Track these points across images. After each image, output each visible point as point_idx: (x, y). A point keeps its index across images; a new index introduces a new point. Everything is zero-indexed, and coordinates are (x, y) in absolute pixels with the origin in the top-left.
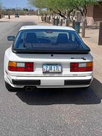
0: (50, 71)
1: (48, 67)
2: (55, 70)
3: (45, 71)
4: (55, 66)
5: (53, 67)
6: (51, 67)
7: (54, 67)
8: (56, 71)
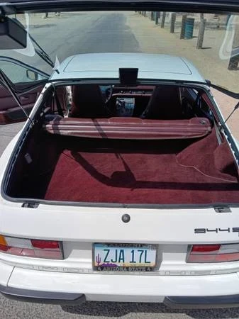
0: (118, 264)
1: (113, 250)
2: (137, 259)
3: (102, 262)
4: (136, 250)
5: (128, 252)
6: (122, 251)
7: (133, 252)
8: (138, 264)
